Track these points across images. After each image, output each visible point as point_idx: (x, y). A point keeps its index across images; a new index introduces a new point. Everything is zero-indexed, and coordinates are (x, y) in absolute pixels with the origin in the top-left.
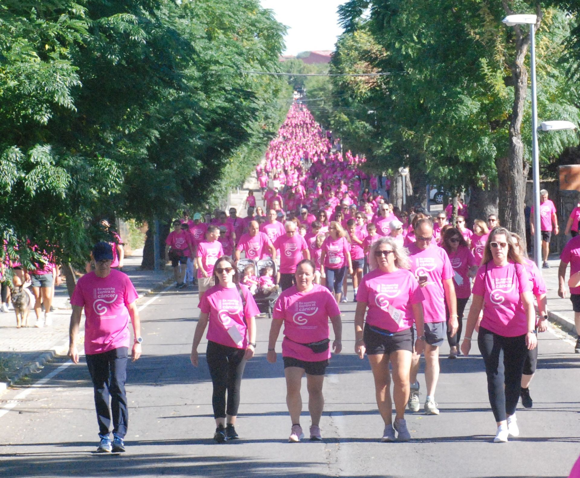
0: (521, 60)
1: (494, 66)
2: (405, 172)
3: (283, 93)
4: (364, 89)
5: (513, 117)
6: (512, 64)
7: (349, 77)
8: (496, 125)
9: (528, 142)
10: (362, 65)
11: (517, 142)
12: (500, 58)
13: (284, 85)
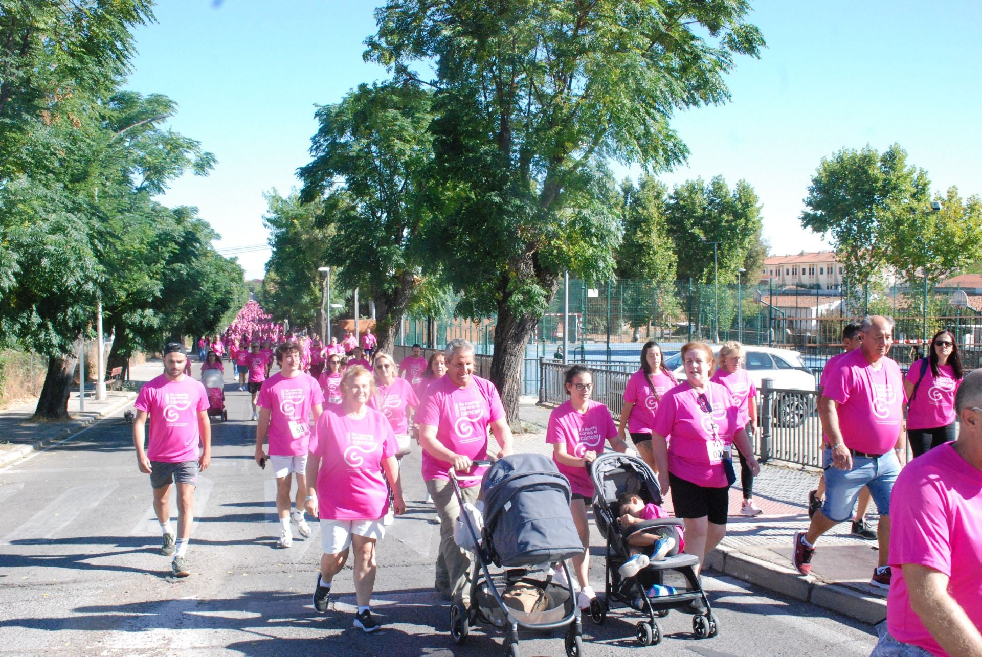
0: (324, 283)
1: (315, 286)
2: (286, 321)
3: (246, 293)
4: (273, 292)
5: (322, 302)
6: (321, 284)
7: (268, 288)
8: (317, 305)
9: (326, 311)
10: (272, 284)
11: (323, 311)
12: (317, 283)
13: (246, 291)
